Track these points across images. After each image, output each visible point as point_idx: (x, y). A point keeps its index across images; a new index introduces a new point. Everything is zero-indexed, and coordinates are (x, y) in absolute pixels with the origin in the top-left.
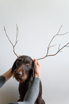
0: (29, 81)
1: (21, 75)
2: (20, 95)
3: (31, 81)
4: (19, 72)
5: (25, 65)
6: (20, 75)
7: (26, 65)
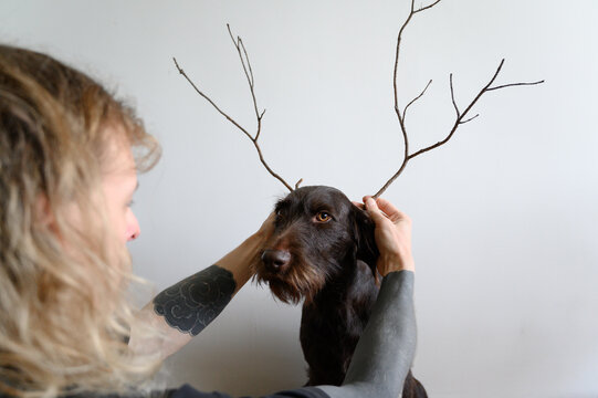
0: (345, 299)
1: (285, 266)
2: (307, 366)
3: (354, 301)
4: (276, 249)
5: (307, 220)
6: (280, 263)
7: (314, 220)
